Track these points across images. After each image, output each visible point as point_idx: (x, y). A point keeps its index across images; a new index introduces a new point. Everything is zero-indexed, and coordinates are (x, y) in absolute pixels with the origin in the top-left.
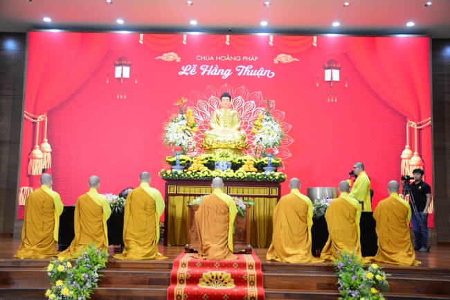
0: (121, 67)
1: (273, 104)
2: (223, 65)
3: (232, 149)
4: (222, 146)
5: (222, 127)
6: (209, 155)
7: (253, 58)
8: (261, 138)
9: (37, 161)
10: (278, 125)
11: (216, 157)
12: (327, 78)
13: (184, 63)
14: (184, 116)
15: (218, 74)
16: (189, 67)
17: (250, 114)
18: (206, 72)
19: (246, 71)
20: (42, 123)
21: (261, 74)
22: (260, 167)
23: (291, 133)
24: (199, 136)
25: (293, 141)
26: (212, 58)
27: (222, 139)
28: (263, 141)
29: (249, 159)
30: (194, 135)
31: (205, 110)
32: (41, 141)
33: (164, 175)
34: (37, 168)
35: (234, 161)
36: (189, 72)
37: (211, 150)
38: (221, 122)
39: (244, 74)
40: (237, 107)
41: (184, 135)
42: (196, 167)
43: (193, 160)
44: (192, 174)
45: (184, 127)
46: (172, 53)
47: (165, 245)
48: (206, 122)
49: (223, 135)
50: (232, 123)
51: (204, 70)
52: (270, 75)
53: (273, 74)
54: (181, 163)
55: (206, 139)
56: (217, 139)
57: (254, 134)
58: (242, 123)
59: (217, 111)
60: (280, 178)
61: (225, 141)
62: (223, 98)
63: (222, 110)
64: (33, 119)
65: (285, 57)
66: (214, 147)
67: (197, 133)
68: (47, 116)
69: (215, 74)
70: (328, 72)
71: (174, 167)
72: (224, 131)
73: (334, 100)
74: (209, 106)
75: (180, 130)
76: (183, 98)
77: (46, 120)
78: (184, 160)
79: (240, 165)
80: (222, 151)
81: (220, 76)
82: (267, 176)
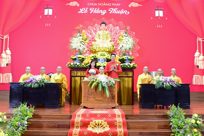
0: (47, 9)
1: (128, 28)
2: (102, 8)
3: (107, 52)
4: (101, 50)
5: (101, 40)
6: (95, 55)
7: (117, 5)
8: (123, 46)
9: (4, 59)
10: (132, 39)
11: (98, 56)
12: (157, 15)
13: (81, 7)
14: (81, 34)
15: (99, 12)
16: (84, 9)
17: (117, 33)
18: (93, 12)
19: (114, 11)
20: (6, 39)
21: (122, 13)
22: (122, 61)
24: (89, 46)
25: (139, 48)
26: (96, 4)
27: (101, 46)
28: (124, 47)
30: (86, 44)
31: (93, 31)
32: (6, 49)
33: (70, 65)
34: (3, 63)
35: (108, 58)
36: (84, 11)
37: (95, 52)
38: (101, 37)
39: (113, 13)
40: (109, 30)
41: (80, 44)
42: (87, 61)
43: (86, 58)
44: (85, 65)
45: (81, 40)
46: (75, 2)
47: (71, 104)
48: (93, 38)
49: (102, 44)
50: (107, 38)
51: (92, 10)
52: (127, 13)
53: (129, 13)
54: (79, 59)
55: (93, 47)
56: (98, 46)
57: (118, 44)
58: (112, 38)
59: (99, 32)
60: (133, 67)
61: (103, 47)
62: (102, 25)
63: (101, 31)
64: (2, 37)
65: (134, 4)
66: (97, 50)
67: (88, 44)
68: (9, 35)
69: (98, 12)
70: (157, 12)
71: (75, 61)
72: (102, 42)
73: (160, 26)
74: (95, 29)
75: (79, 42)
76: (80, 25)
77: (9, 38)
78: (81, 58)
80: (101, 52)
81: (100, 14)
82: (126, 66)
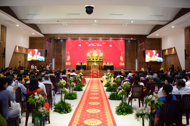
0: (79, 45)
1: (102, 50)
2: (95, 44)
3: (96, 57)
7: (99, 43)
11: (94, 58)
13: (89, 44)
14: (89, 52)
17: (99, 51)
18: (92, 45)
19: (98, 45)
21: (100, 46)
22: (100, 60)
23: (105, 54)
26: (93, 43)
28: (100, 56)
29: (98, 58)
30: (91, 55)
32: (68, 56)
34: (68, 60)
37: (93, 57)
42: (91, 60)
46: (87, 42)
49: (95, 55)
50: (96, 53)
53: (102, 45)
62: (95, 49)
63: (95, 51)
64: (67, 52)
65: (104, 43)
70: (110, 45)
71: (88, 60)
73: (111, 49)
75: (89, 54)
76: (89, 49)
77: (69, 53)
79: (97, 59)
81: (94, 46)
